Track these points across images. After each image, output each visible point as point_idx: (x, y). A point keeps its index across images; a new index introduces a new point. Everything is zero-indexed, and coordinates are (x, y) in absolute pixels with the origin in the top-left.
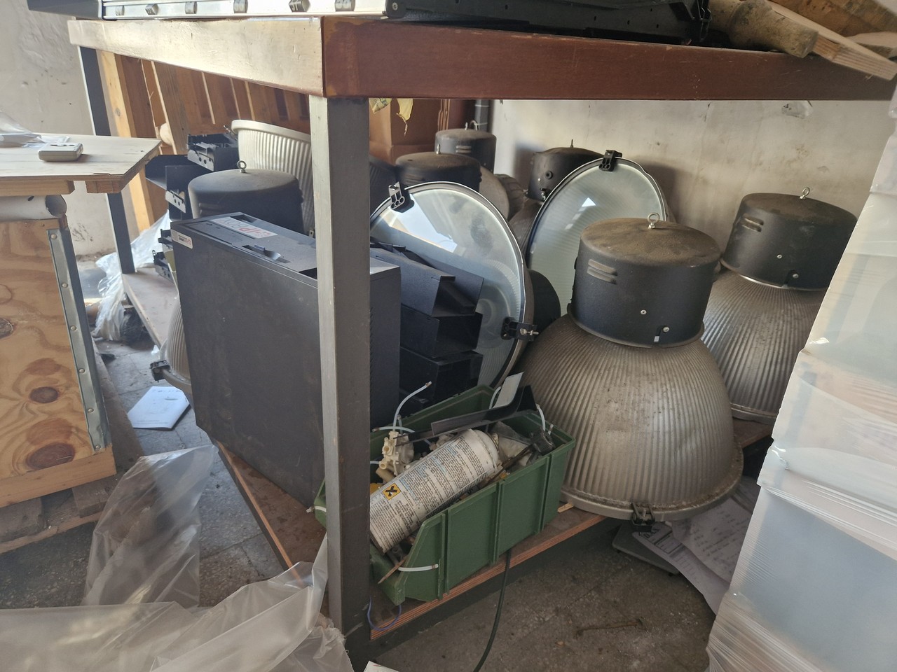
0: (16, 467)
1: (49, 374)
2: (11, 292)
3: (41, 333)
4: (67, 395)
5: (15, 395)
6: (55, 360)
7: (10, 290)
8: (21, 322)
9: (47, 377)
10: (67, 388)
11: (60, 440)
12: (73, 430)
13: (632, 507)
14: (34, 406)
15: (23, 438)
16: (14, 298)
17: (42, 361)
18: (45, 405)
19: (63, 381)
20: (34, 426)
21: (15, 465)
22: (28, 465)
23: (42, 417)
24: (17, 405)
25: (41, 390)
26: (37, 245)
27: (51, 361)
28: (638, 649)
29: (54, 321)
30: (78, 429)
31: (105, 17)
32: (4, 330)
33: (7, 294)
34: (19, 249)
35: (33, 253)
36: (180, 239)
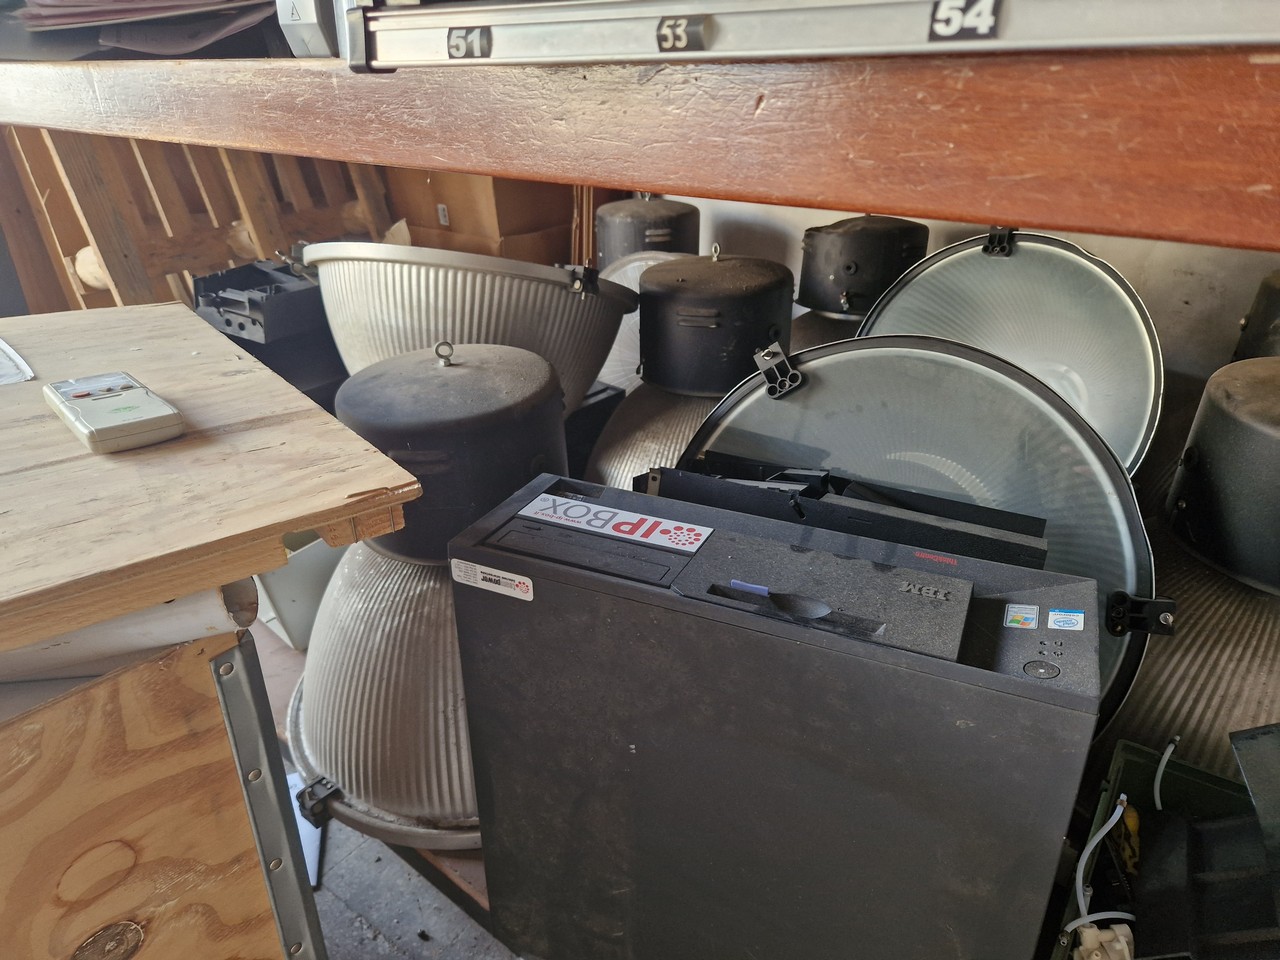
2: (132, 848)
3: (209, 911)
7: (128, 844)
8: (162, 908)
16: (141, 861)
26: (189, 706)
29: (236, 868)
31: (374, 64)
32: (122, 949)
33: (126, 859)
34: (145, 732)
35: (182, 730)
36: (484, 579)
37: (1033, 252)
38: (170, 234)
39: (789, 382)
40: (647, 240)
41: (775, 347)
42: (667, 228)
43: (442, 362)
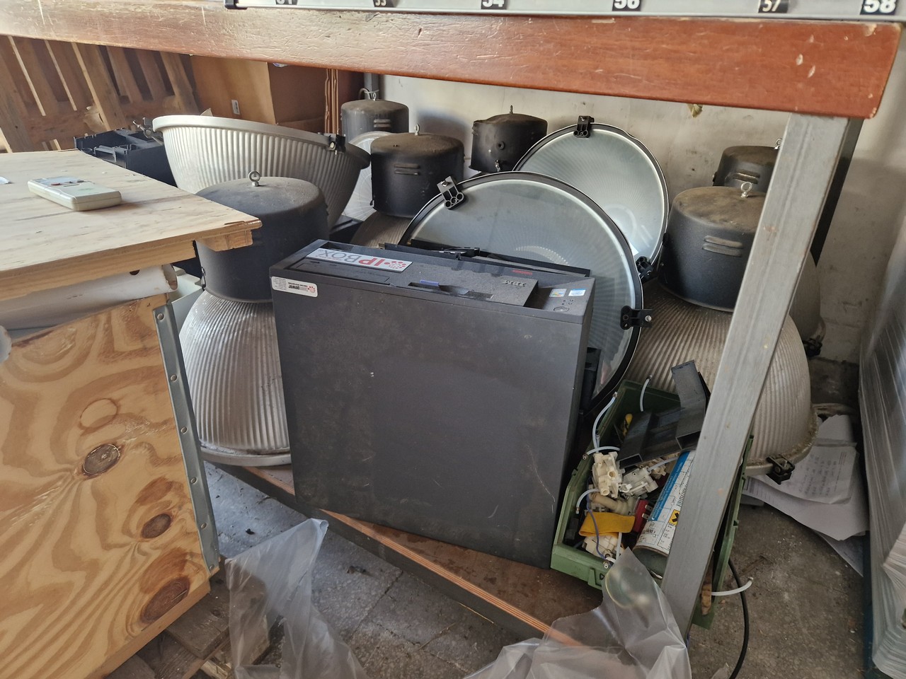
0: (130, 630)
1: (161, 498)
2: (115, 405)
3: (151, 449)
4: (180, 518)
5: (126, 539)
6: (167, 477)
7: (114, 402)
8: (128, 441)
9: (160, 501)
10: (180, 508)
11: (175, 576)
12: (188, 557)
13: (769, 460)
14: (146, 546)
15: (136, 589)
16: (120, 412)
17: (153, 484)
18: (157, 538)
19: (176, 501)
20: (147, 571)
21: (129, 627)
22: (143, 621)
23: (156, 555)
24: (129, 550)
25: (153, 520)
26: (142, 333)
27: (162, 479)
28: (779, 583)
29: (164, 427)
30: (192, 554)
31: (238, 5)
32: (110, 459)
33: (111, 410)
34: (123, 343)
35: (139, 345)
36: (290, 287)
37: (601, 135)
38: (44, 114)
39: (458, 200)
40: (375, 126)
41: (449, 179)
42: (388, 119)
43: (253, 184)
